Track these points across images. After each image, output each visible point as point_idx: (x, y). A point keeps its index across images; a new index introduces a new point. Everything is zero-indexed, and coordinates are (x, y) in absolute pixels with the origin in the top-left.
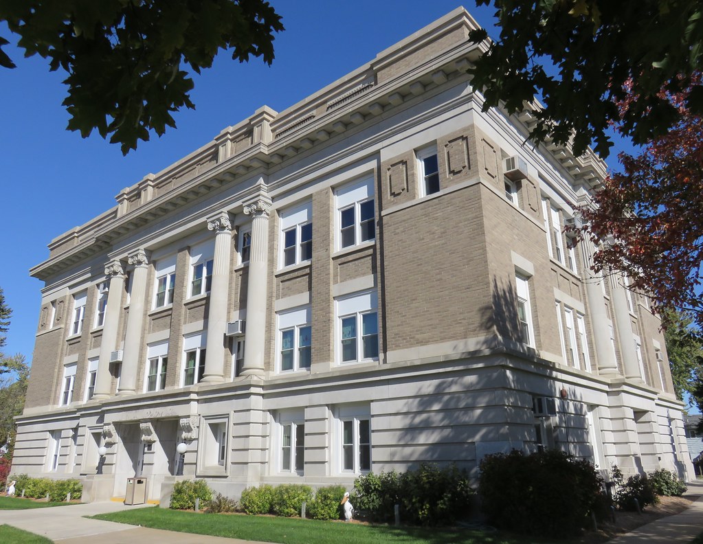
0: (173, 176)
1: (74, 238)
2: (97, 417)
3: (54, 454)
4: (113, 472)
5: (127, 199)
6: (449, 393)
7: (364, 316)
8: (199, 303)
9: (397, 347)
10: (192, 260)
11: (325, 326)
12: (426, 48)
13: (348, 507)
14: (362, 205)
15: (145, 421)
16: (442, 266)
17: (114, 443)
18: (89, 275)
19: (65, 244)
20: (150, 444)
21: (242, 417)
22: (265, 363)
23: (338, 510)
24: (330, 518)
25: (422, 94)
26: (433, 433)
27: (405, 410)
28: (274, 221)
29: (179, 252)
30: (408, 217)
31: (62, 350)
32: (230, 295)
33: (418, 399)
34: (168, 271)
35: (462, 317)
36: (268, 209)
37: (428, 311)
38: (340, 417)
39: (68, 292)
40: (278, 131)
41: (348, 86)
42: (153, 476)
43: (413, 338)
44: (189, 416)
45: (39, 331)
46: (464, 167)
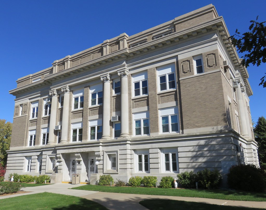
0: (80, 57)
1: (30, 79)
2: (52, 151)
3: (28, 165)
4: (62, 172)
5: (58, 65)
6: (210, 145)
7: (171, 116)
8: (96, 108)
9: (188, 128)
10: (91, 92)
11: (156, 119)
12: (197, 18)
13: (176, 183)
14: (169, 75)
15: (77, 153)
16: (206, 100)
17: (62, 161)
18: (40, 95)
19: (25, 81)
20: (79, 162)
21: (123, 152)
22: (129, 132)
23: (171, 185)
24: (169, 187)
25: (196, 36)
26: (204, 158)
27: (192, 150)
28: (130, 78)
29: (85, 88)
30: (191, 81)
31: (28, 124)
32: (111, 106)
33: (197, 147)
34: (79, 95)
35: (214, 118)
36: (127, 74)
37: (200, 116)
38: (163, 152)
39: (29, 101)
40: (130, 44)
41: (162, 29)
42: (81, 174)
43: (195, 125)
44: (99, 152)
45: (15, 116)
46: (214, 65)
